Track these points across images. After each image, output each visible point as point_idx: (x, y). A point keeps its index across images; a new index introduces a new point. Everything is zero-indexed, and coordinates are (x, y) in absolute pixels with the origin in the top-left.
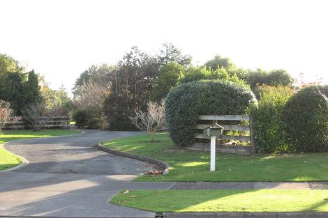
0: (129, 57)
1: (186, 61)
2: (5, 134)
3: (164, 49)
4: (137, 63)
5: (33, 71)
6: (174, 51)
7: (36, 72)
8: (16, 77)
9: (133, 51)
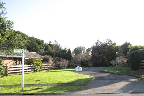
0: (97, 43)
1: (114, 44)
2: (67, 69)
3: (107, 41)
4: (99, 45)
5: (70, 49)
6: (110, 41)
7: (70, 50)
8: (64, 51)
9: (98, 41)
